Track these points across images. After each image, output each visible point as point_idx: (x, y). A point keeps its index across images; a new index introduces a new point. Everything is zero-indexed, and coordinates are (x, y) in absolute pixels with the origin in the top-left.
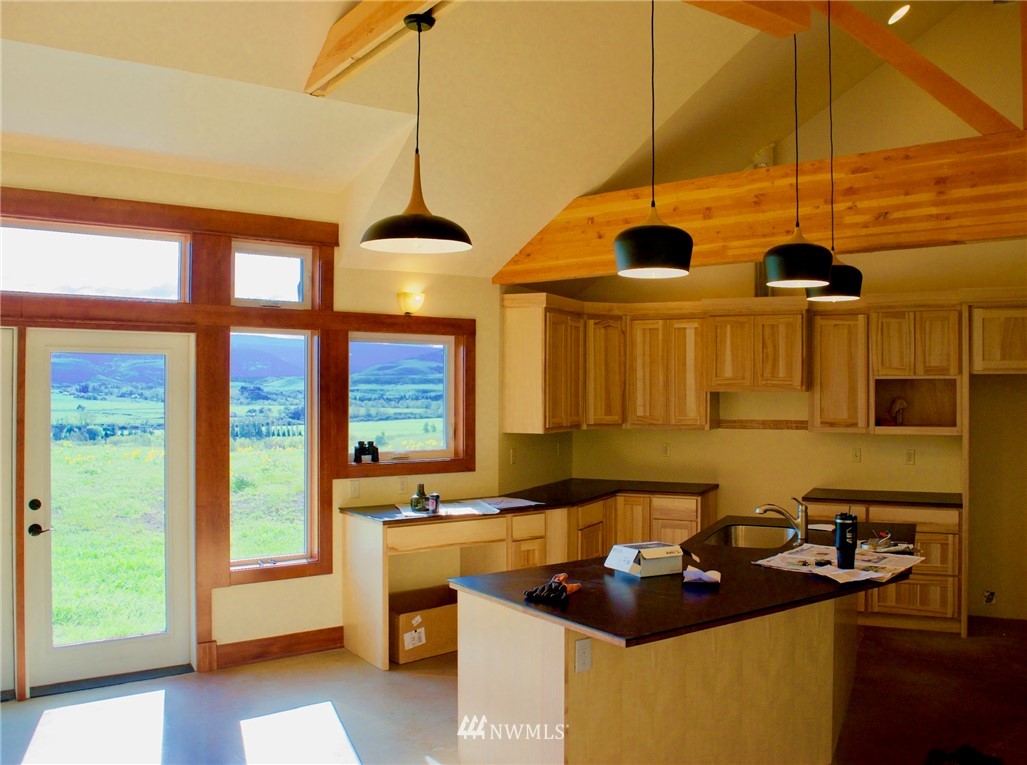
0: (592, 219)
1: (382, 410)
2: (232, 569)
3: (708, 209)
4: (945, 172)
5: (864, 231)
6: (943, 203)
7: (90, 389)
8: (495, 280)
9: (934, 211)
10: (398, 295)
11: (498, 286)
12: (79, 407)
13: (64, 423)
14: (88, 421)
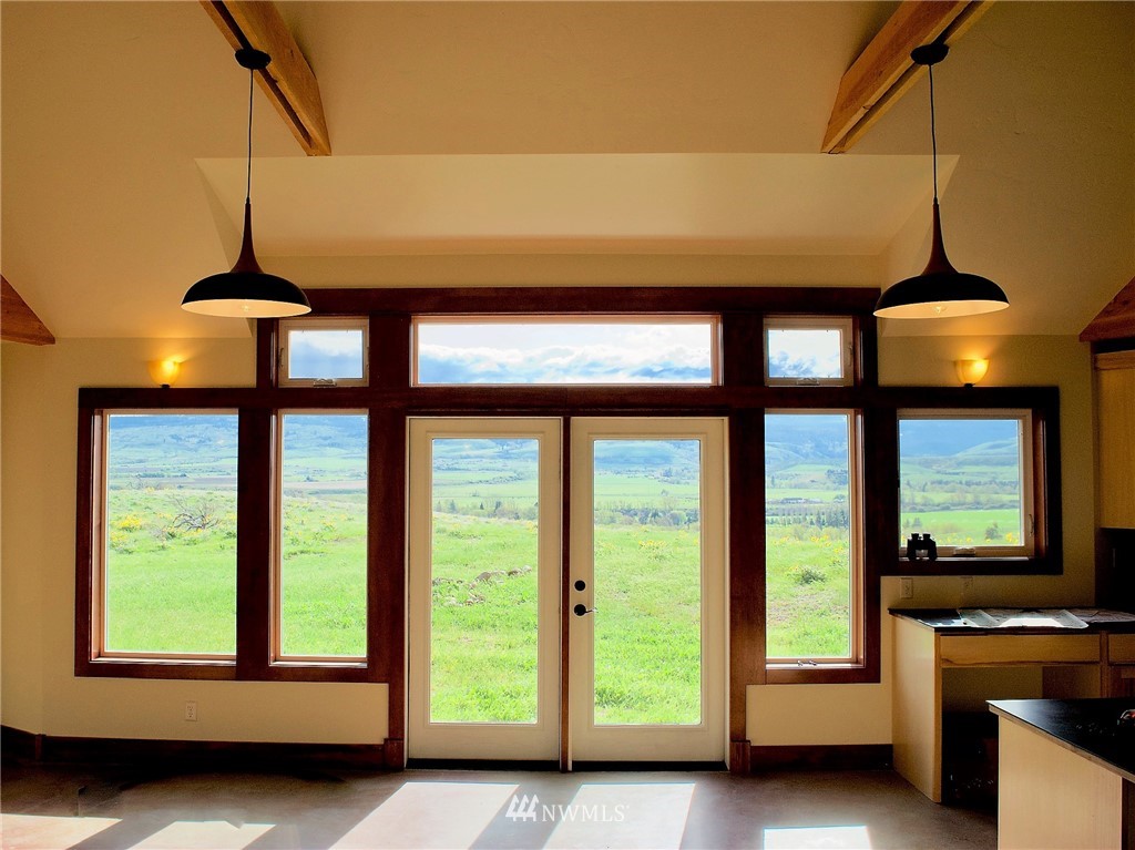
1: (995, 496)
2: (768, 666)
7: (673, 472)
8: (1083, 337)
10: (955, 363)
11: (1088, 344)
12: (664, 491)
13: (650, 507)
14: (672, 506)
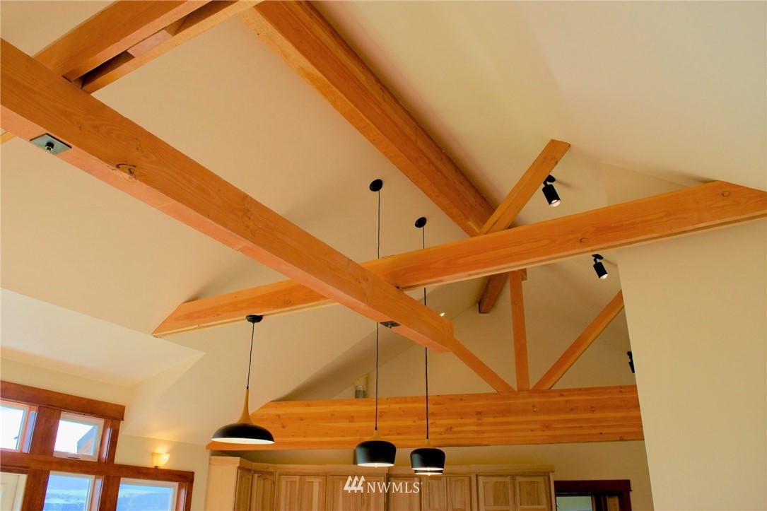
0: (279, 416)
3: (352, 417)
4: (480, 409)
5: (439, 436)
6: (480, 425)
8: (208, 447)
9: (476, 428)
11: (209, 450)
